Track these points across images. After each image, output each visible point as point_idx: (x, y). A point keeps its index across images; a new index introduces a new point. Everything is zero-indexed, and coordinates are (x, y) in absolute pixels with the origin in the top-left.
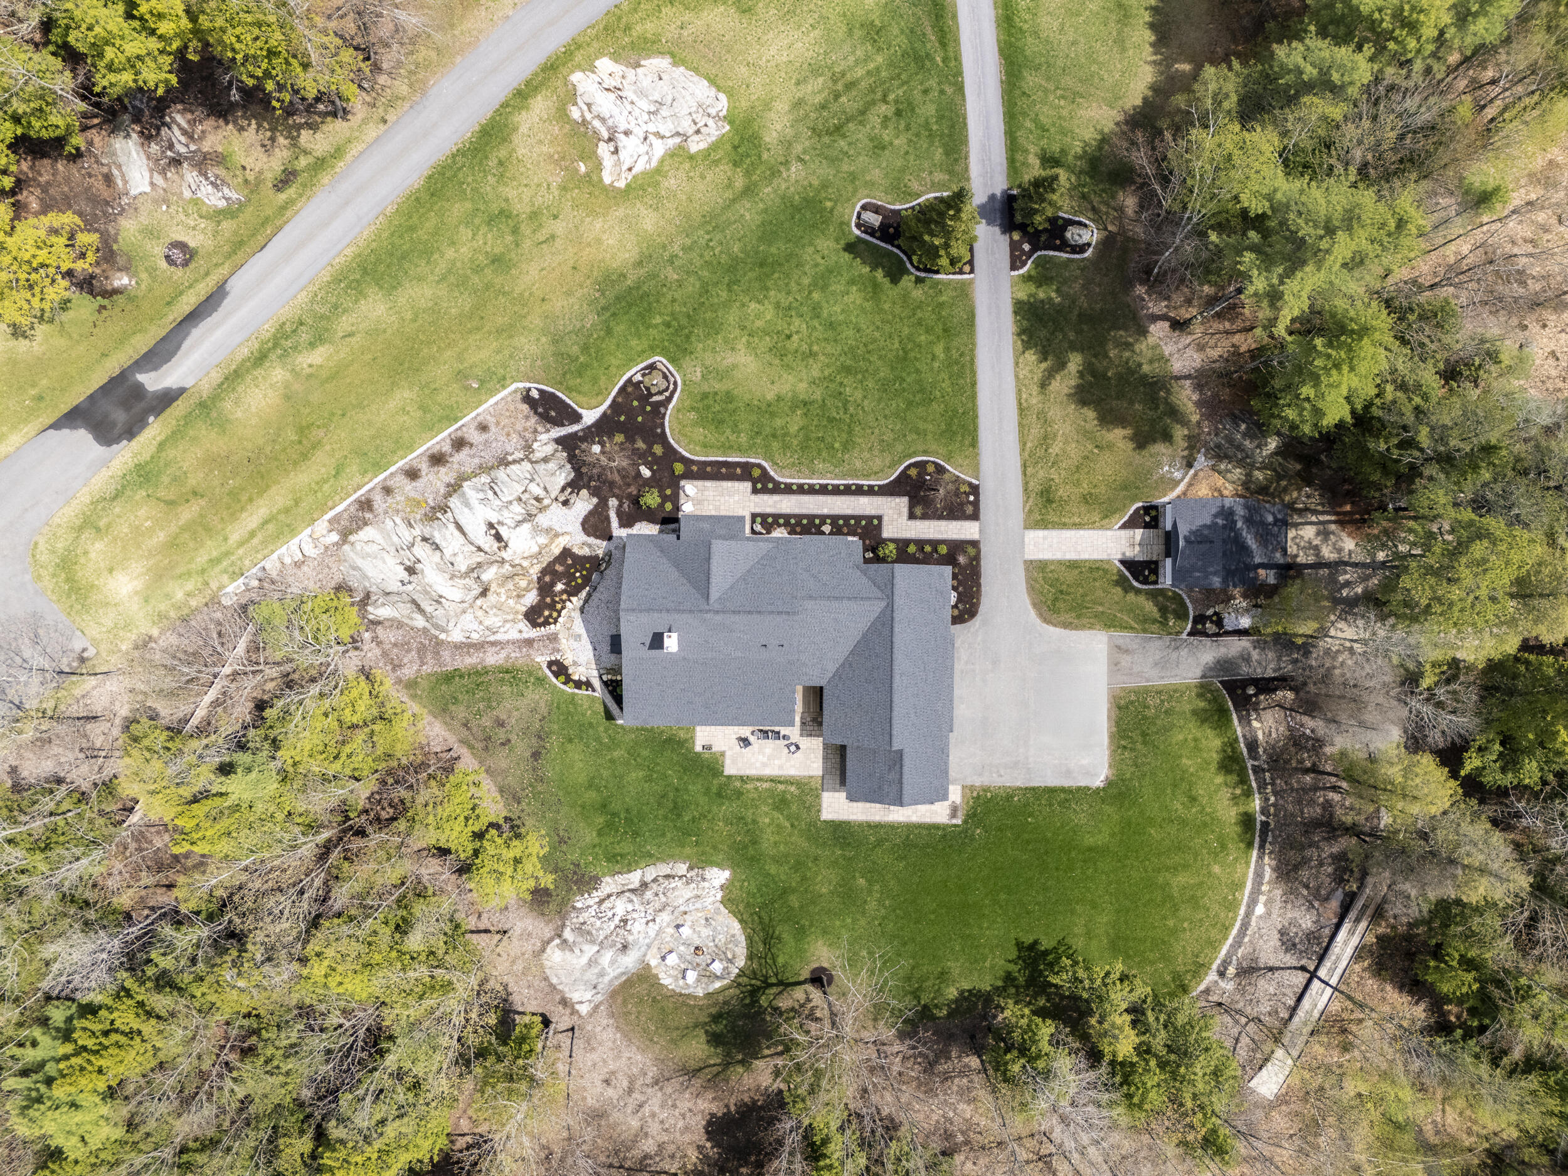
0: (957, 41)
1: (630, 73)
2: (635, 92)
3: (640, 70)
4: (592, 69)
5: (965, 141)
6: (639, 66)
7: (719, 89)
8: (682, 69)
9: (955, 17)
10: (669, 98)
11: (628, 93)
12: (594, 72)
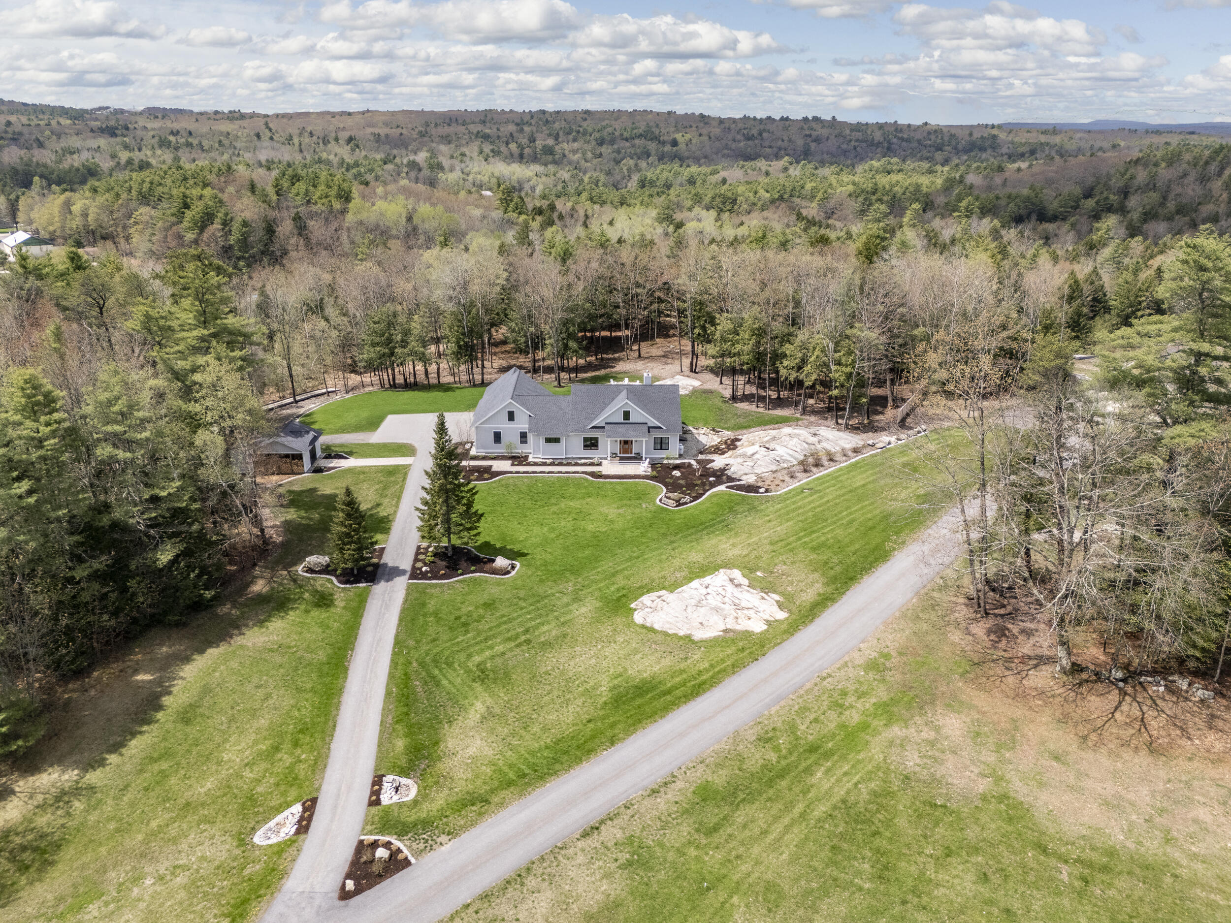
0: (391, 676)
1: (731, 625)
2: (723, 609)
3: (723, 627)
4: (768, 623)
5: (403, 611)
6: (723, 631)
7: (643, 627)
8: (681, 633)
9: (388, 693)
10: (689, 610)
11: (728, 608)
12: (767, 621)
